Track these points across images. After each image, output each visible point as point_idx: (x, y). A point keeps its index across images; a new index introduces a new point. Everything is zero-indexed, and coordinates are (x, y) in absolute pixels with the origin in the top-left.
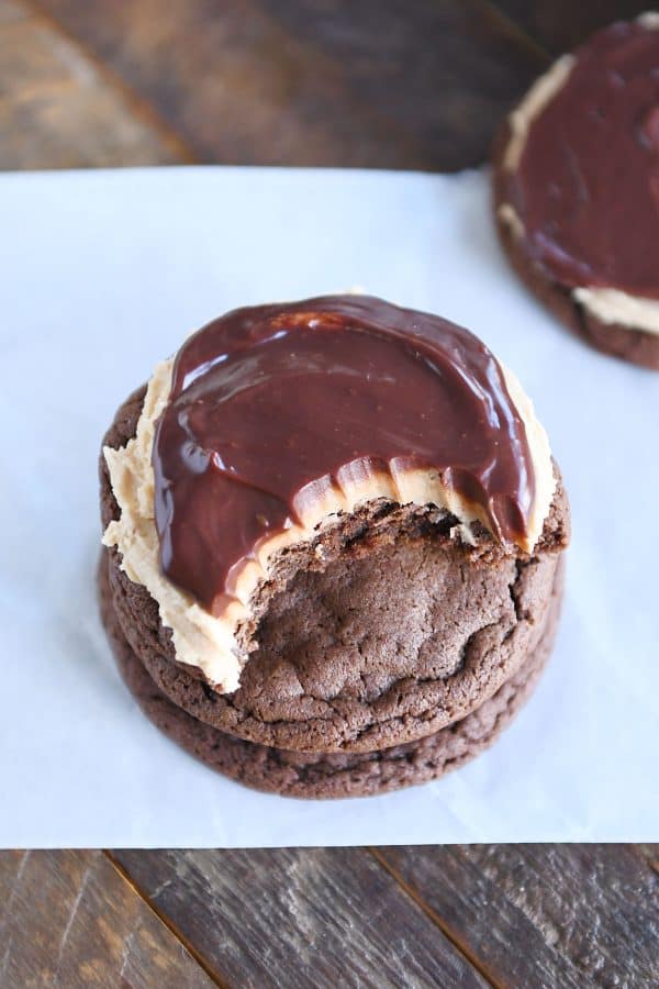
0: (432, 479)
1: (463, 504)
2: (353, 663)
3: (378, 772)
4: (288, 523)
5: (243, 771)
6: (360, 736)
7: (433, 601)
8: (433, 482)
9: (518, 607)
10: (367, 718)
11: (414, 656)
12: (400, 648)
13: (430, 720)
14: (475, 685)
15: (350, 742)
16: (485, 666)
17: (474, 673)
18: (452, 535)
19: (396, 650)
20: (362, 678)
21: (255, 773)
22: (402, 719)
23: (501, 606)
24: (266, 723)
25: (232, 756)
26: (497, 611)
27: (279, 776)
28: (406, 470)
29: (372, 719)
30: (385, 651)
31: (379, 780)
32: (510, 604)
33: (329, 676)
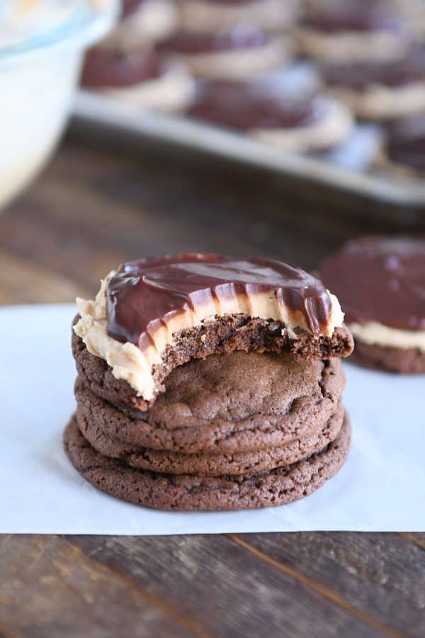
0: (271, 298)
1: (289, 314)
2: (223, 401)
3: (238, 490)
4: (186, 307)
5: (152, 491)
6: (227, 437)
7: (271, 381)
8: (271, 300)
9: (323, 391)
10: (232, 427)
11: (261, 401)
12: (252, 396)
13: (271, 433)
14: (298, 420)
15: (221, 439)
16: (305, 411)
17: (297, 413)
18: (283, 334)
19: (249, 396)
20: (229, 411)
21: (159, 489)
22: (253, 431)
23: (314, 388)
24: (168, 431)
25: (145, 484)
26: (311, 390)
27: (175, 490)
28: (255, 293)
29: (234, 429)
30: (244, 396)
31: (238, 496)
32: (318, 389)
33: (208, 407)
